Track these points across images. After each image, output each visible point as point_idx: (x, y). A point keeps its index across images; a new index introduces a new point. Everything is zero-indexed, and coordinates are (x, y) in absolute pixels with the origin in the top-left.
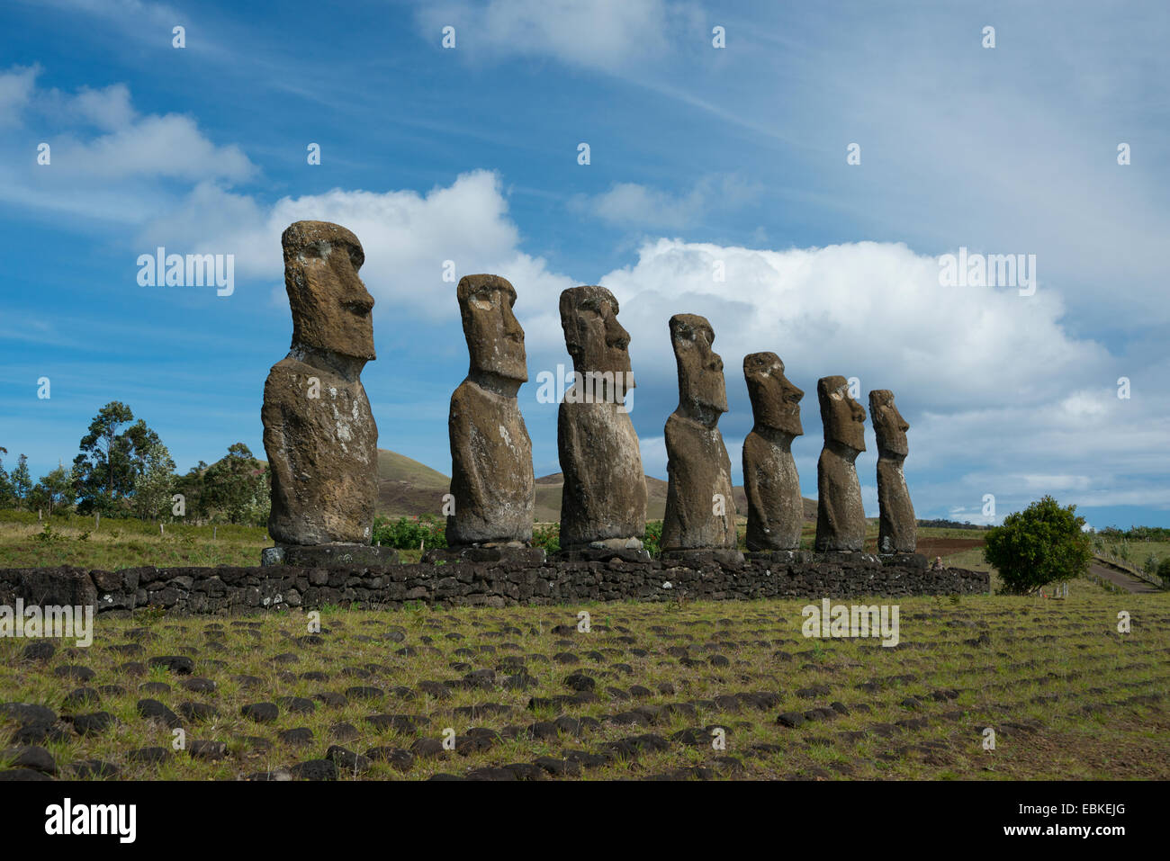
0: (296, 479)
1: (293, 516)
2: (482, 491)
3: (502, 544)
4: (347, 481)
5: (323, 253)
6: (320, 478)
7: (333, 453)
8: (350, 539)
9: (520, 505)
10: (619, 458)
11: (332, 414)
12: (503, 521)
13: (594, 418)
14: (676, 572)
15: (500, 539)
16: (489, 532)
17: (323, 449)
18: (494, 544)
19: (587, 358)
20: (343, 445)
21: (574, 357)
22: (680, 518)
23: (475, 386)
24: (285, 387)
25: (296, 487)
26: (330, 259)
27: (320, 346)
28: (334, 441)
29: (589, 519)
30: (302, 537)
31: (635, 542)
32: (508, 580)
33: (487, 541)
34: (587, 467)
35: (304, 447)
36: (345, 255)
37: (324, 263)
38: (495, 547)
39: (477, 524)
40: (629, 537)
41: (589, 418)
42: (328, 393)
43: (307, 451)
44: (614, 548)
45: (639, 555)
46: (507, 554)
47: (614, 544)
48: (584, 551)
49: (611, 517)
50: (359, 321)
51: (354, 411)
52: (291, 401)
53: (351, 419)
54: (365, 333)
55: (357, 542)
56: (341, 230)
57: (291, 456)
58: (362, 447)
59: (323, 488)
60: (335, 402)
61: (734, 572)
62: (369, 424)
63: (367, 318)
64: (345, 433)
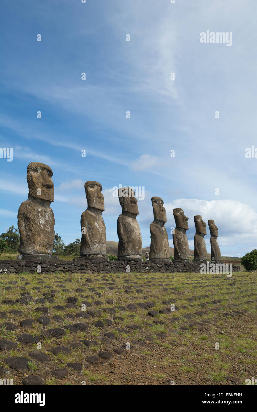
0: (27, 235)
1: (25, 246)
2: (89, 241)
3: (96, 256)
4: (42, 236)
5: (38, 171)
6: (33, 235)
7: (38, 228)
8: (43, 253)
9: (101, 245)
10: (134, 233)
11: (39, 216)
12: (96, 249)
13: (127, 222)
14: (150, 265)
15: (95, 254)
16: (91, 252)
17: (35, 226)
18: (93, 256)
19: (125, 206)
20: (42, 225)
21: (122, 206)
22: (154, 250)
23: (89, 211)
24: (25, 209)
25: (27, 238)
26: (41, 173)
27: (35, 197)
28: (38, 224)
29: (125, 250)
30: (27, 252)
31: (138, 256)
32: (93, 266)
33: (91, 255)
34: (125, 236)
35: (29, 226)
36: (46, 173)
37: (39, 174)
38: (93, 257)
39: (88, 250)
40: (137, 255)
41: (125, 222)
42: (38, 210)
43: (30, 227)
44: (132, 258)
45: (139, 260)
46: (96, 259)
47: (132, 257)
48: (124, 258)
49: (131, 249)
50: (48, 190)
51: (46, 216)
52: (26, 212)
53: (45, 218)
54: (50, 193)
55: (46, 254)
56: (44, 165)
57: (25, 229)
58: (48, 226)
59: (34, 238)
60: (40, 213)
61: (168, 265)
62: (52, 220)
63: (51, 190)
64: (42, 222)
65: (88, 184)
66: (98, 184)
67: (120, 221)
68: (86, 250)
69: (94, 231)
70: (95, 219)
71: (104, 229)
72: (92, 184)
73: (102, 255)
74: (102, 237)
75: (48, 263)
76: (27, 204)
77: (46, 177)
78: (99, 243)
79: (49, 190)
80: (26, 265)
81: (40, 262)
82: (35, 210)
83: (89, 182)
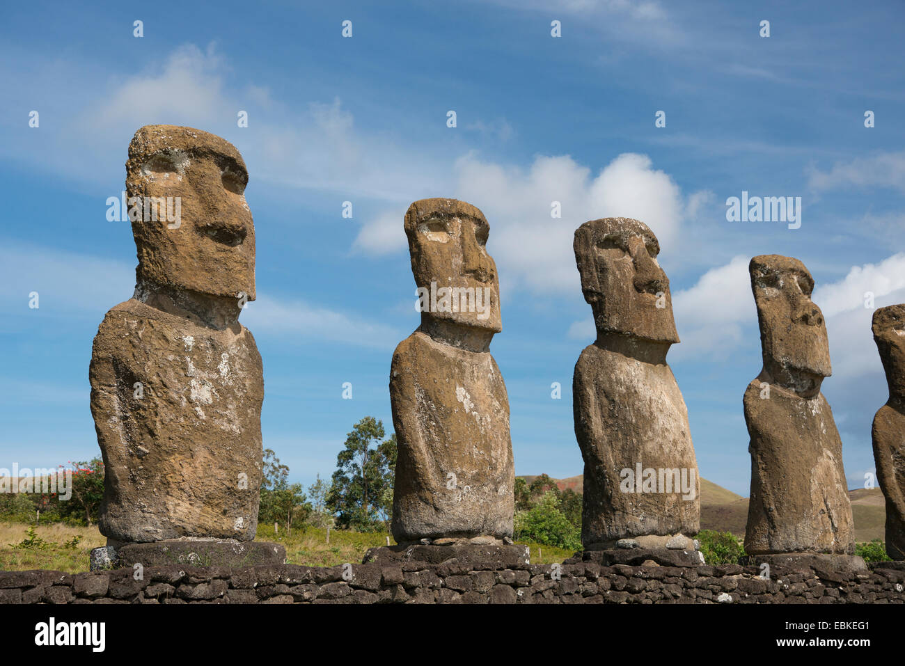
0: (131, 455)
1: (125, 504)
2: (430, 471)
3: (464, 540)
4: (202, 455)
5: (179, 166)
6: (162, 452)
7: (182, 420)
8: (208, 533)
9: (486, 489)
10: (653, 431)
11: (185, 369)
12: (460, 509)
13: (618, 382)
14: (739, 581)
15: (458, 533)
16: (441, 523)
17: (166, 413)
18: (450, 540)
19: (608, 306)
20: (198, 409)
21: (594, 304)
22: (768, 512)
23: (425, 338)
24: (120, 336)
25: (131, 466)
26: (188, 172)
27: (166, 283)
28: (184, 403)
29: (614, 510)
30: (136, 531)
31: (680, 540)
32: (444, 586)
33: (440, 536)
34: (610, 443)
35: (141, 412)
36: (214, 172)
37: (180, 178)
38: (451, 544)
39: (426, 513)
40: (672, 533)
41: (610, 380)
42: (180, 343)
43: (144, 418)
44: (648, 547)
45: (684, 557)
46: (463, 552)
47: (648, 542)
48: (611, 550)
49: (644, 507)
50: (224, 251)
51: (221, 366)
52: (126, 353)
53: (215, 376)
54: (231, 265)
55: (223, 537)
56: (203, 137)
57: (126, 425)
58: (231, 412)
59: (166, 465)
60: (191, 354)
61: (840, 584)
62: (248, 383)
63: (238, 247)
64: (203, 393)
65: (421, 213)
66: (465, 211)
67: (585, 377)
68: (417, 512)
69: (452, 428)
70: (457, 372)
71: (499, 416)
72: (436, 214)
73: (497, 537)
74: (493, 454)
75: (220, 578)
76: (131, 315)
77: (215, 190)
78: (478, 479)
79: (227, 247)
80: (114, 593)
81: (181, 574)
82: (167, 341)
83: (424, 203)
